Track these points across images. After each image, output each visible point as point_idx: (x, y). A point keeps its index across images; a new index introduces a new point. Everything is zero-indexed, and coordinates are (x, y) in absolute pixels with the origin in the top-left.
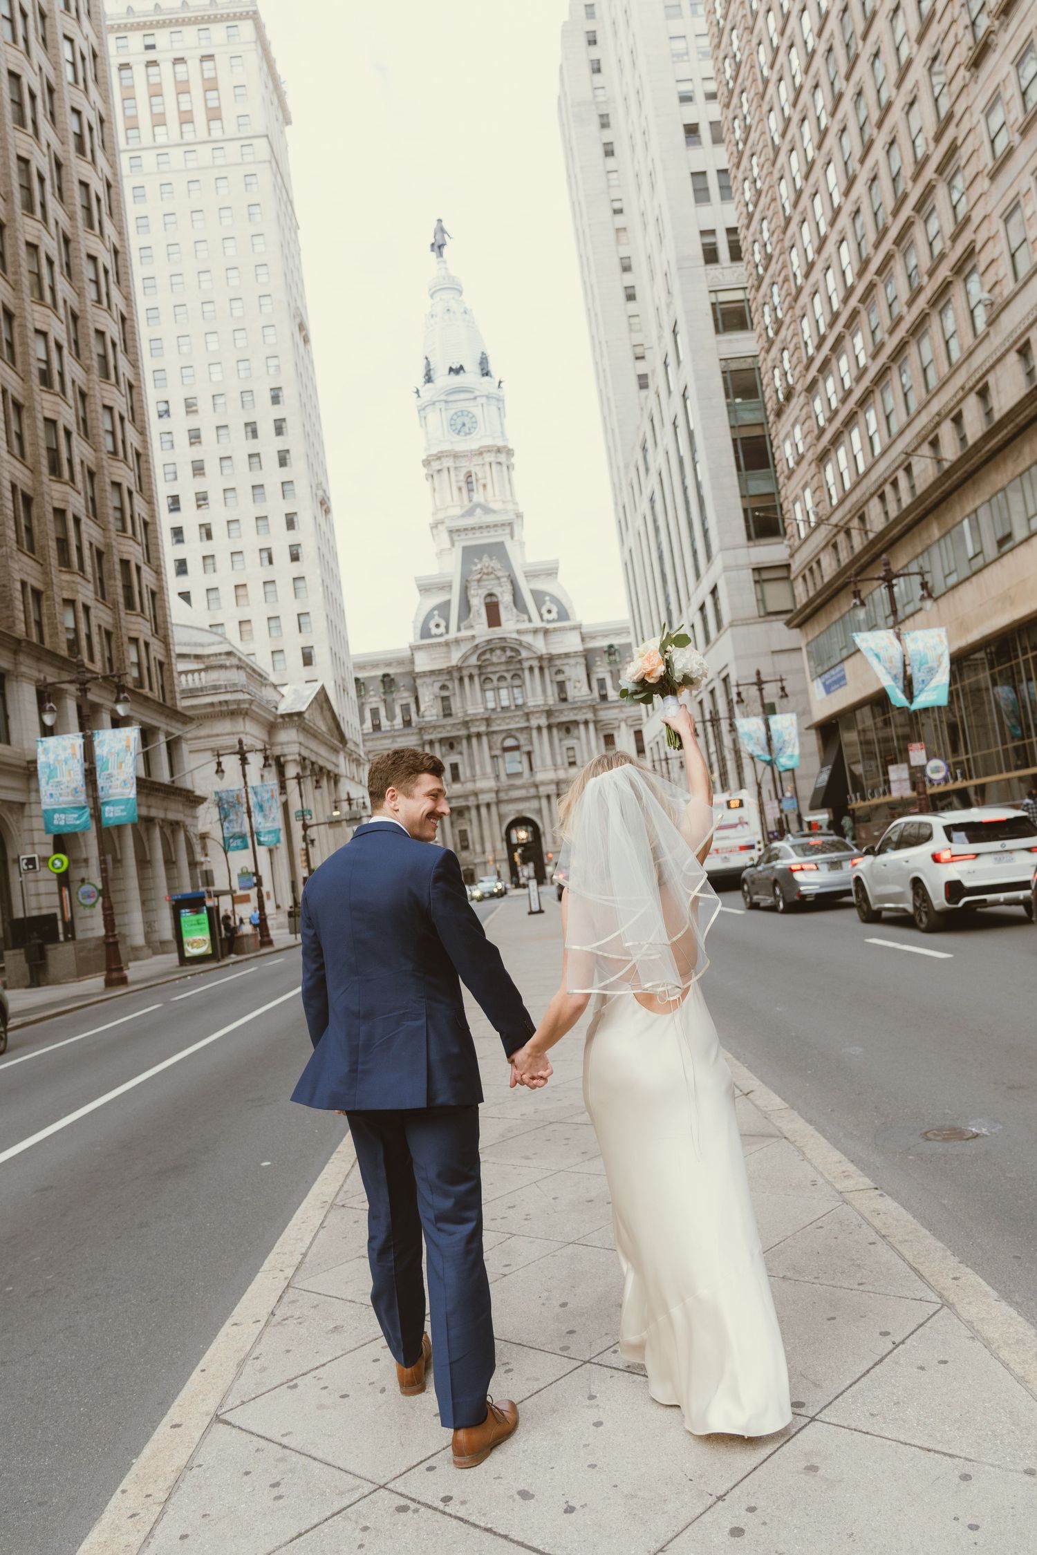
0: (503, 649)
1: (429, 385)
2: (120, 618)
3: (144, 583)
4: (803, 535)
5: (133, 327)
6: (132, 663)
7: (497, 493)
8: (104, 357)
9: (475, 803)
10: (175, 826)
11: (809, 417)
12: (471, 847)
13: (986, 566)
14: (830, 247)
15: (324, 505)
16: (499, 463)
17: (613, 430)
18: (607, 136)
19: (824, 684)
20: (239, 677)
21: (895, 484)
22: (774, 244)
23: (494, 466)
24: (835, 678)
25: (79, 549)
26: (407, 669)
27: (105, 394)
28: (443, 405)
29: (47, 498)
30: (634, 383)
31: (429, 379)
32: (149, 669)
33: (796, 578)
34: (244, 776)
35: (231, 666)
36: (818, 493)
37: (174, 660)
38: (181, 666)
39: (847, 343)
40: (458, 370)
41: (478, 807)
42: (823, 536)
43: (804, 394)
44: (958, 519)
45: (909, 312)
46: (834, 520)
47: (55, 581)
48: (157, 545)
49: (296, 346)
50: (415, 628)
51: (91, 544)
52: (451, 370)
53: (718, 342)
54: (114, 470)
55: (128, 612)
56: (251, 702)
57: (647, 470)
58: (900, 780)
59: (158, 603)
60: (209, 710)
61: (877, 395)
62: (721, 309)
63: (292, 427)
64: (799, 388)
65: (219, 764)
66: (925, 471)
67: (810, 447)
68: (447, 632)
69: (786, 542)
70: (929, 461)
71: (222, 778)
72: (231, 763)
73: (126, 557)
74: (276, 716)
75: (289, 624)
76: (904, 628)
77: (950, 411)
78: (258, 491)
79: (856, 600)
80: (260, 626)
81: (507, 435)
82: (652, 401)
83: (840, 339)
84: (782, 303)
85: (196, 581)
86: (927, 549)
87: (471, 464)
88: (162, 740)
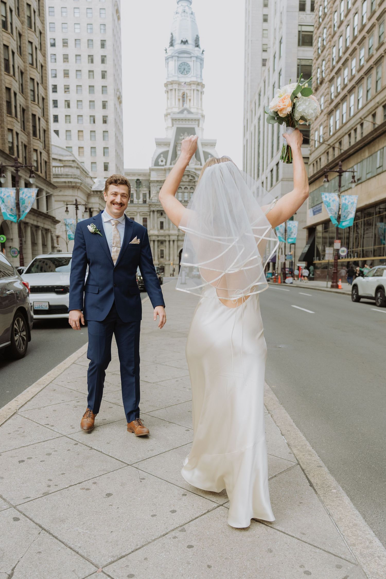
0: (188, 176)
1: (171, 48)
2: (30, 140)
3: (41, 125)
4: (316, 146)
5: (43, 3)
6: (34, 160)
7: (195, 104)
8: (30, 18)
9: (168, 239)
10: (47, 231)
11: (328, 94)
12: (165, 257)
13: (383, 172)
14: (351, 15)
15: (119, 98)
16: (198, 90)
17: (248, 84)
19: (313, 211)
20: (77, 172)
21: (355, 130)
22: (328, 9)
23: (195, 91)
24: (318, 209)
25: (16, 107)
26: (147, 178)
27: (29, 35)
28: (176, 58)
29: (3, 82)
30: (260, 63)
31: (172, 45)
32: (41, 164)
33: (310, 164)
34: (77, 214)
35: (74, 167)
36: (325, 129)
37: (51, 161)
38: (54, 163)
39: (349, 62)
40: (185, 42)
41: (169, 241)
42: (324, 148)
43: (328, 83)
44: (376, 150)
45: (376, 53)
46: (329, 142)
47: (5, 120)
48: (47, 109)
49: (114, 20)
50: (152, 161)
51: (20, 105)
52: (182, 41)
53: (298, 50)
54: (31, 72)
55: (34, 138)
56: (81, 184)
57: (259, 105)
58: (330, 254)
59: (46, 135)
60: (64, 184)
61: (357, 88)
62: (302, 35)
63: (109, 60)
64: (327, 79)
65: (67, 208)
66: (368, 128)
67: (326, 108)
68: (166, 165)
69: (309, 148)
70: (370, 123)
71: (68, 214)
72: (72, 208)
73: (34, 113)
74: (91, 191)
75: (100, 151)
76: (342, 194)
77: (383, 102)
78: (91, 88)
79: (326, 179)
80: (87, 150)
81: (203, 77)
82: (266, 73)
83: (347, 60)
84: (327, 38)
85: (61, 126)
86: (362, 161)
87: (185, 89)
88: (44, 194)
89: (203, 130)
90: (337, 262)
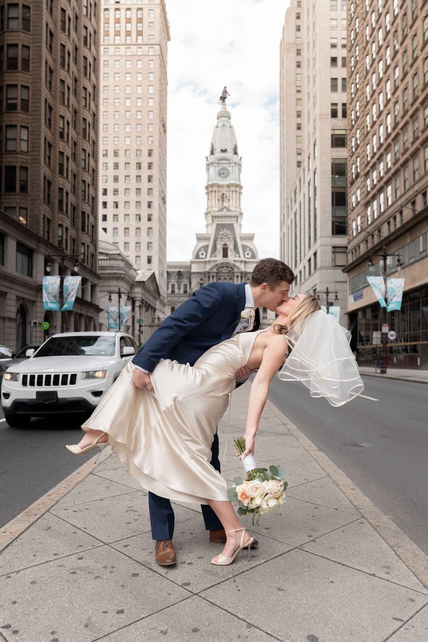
0: (227, 267)
1: (212, 156)
2: (79, 234)
3: (90, 221)
4: (354, 235)
5: (97, 118)
6: (82, 253)
7: (234, 203)
8: (85, 130)
10: (90, 319)
11: (364, 186)
13: (427, 256)
14: (383, 116)
15: (164, 200)
16: (236, 191)
18: (299, 59)
19: (354, 297)
20: (122, 264)
21: (395, 218)
22: (360, 112)
23: (234, 193)
24: (358, 295)
25: (67, 205)
26: (188, 270)
27: (84, 144)
28: (216, 165)
29: (57, 183)
30: (295, 164)
31: (212, 153)
32: (88, 256)
33: (349, 252)
34: (119, 302)
35: (119, 260)
36: (363, 219)
37: (98, 254)
38: (100, 257)
39: (384, 157)
40: (224, 151)
42: (364, 235)
43: (363, 177)
44: (419, 235)
45: (411, 147)
46: (368, 230)
47: (56, 216)
48: (97, 208)
49: (160, 133)
50: (193, 254)
51: (71, 204)
52: (222, 150)
53: (332, 151)
54: (83, 175)
55: (83, 232)
56: (125, 275)
57: (295, 201)
58: (377, 338)
59: (94, 230)
60: (109, 276)
61: (393, 180)
62: (335, 137)
63: (155, 167)
64: (362, 174)
65: (110, 296)
66: (408, 214)
67: (363, 199)
68: (206, 257)
69: (347, 237)
70: (410, 210)
71: (111, 302)
72: (115, 297)
73: (84, 210)
74: (134, 282)
75: (144, 246)
76: (388, 278)
77: (422, 190)
78: (138, 191)
79: (370, 263)
80: (132, 245)
81: (241, 180)
82: (301, 173)
83: (381, 155)
84: (360, 137)
85: (110, 224)
86: (404, 246)
87: (224, 190)
88: (89, 285)
89: (241, 226)
90: (386, 347)
